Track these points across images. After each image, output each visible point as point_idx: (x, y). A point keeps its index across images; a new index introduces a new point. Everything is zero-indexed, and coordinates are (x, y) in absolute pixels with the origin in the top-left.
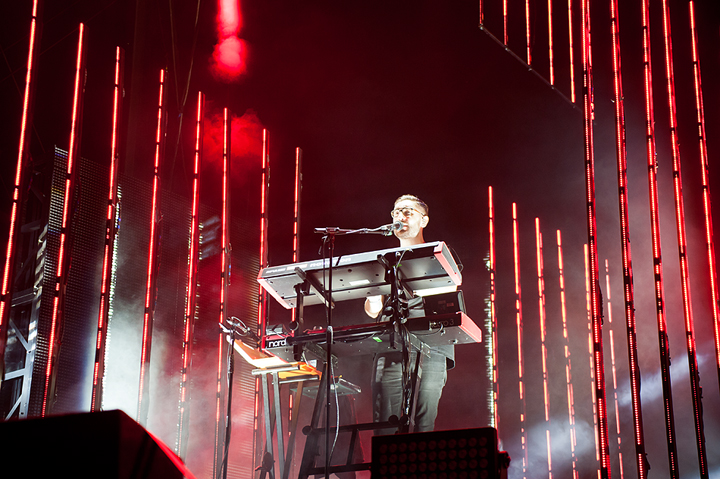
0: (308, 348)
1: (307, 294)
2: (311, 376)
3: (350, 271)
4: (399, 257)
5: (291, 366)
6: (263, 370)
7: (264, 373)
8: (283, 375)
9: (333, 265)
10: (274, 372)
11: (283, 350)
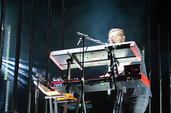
0: (72, 87)
1: (72, 63)
2: (71, 100)
3: (92, 53)
4: (114, 48)
5: (63, 95)
6: (50, 96)
7: (50, 98)
8: (59, 99)
9: (85, 51)
10: (54, 98)
11: (60, 88)
